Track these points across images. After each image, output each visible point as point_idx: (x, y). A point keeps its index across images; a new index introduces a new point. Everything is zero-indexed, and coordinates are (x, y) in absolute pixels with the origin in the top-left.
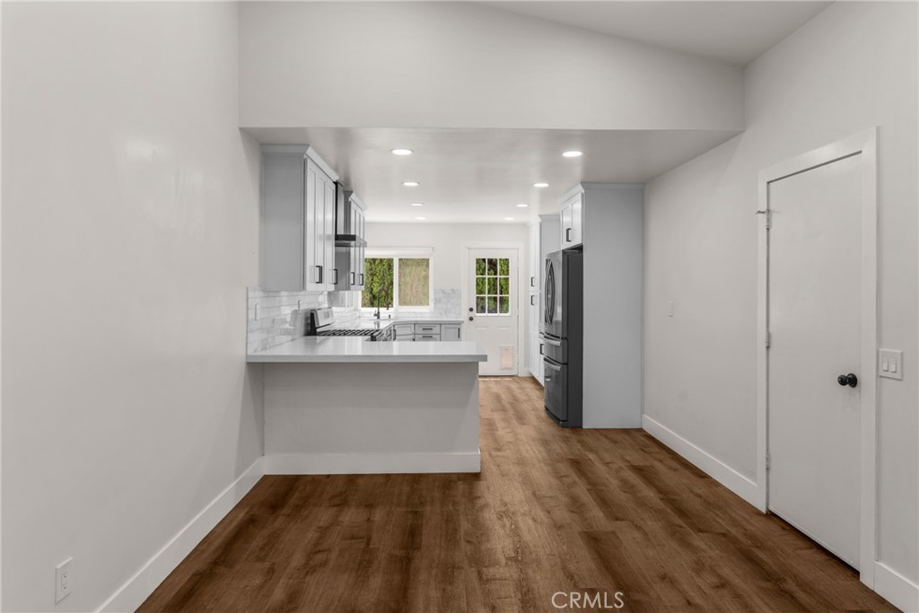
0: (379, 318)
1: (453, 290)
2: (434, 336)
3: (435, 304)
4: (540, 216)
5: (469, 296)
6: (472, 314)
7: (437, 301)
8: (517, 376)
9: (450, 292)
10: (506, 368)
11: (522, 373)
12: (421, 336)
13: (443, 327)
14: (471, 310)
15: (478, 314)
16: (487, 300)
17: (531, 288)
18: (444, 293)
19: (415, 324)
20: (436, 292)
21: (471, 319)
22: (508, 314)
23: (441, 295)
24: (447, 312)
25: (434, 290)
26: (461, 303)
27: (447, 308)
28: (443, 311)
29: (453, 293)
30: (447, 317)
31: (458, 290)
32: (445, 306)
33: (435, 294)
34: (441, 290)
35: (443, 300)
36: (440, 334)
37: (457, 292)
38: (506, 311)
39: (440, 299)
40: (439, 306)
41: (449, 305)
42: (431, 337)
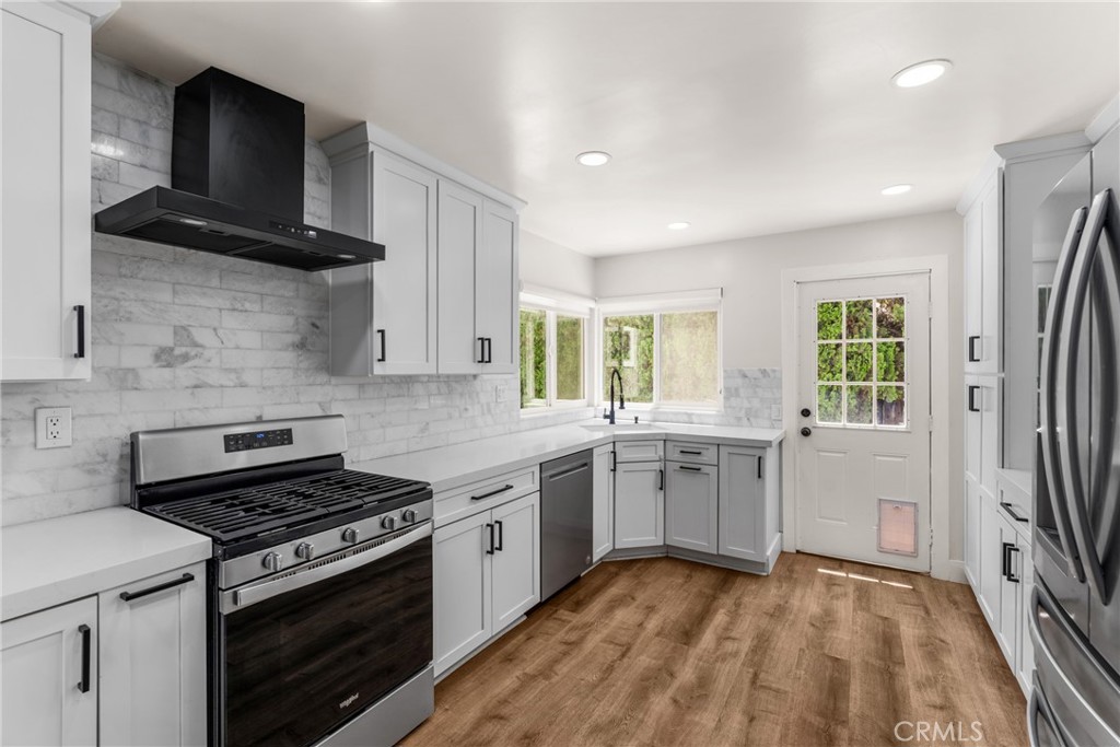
0: (612, 422)
1: (764, 372)
2: (705, 469)
3: (727, 399)
4: (1000, 148)
5: (799, 385)
6: (806, 422)
7: (730, 393)
8: (927, 576)
9: (761, 376)
10: (897, 553)
11: (943, 570)
12: (678, 466)
14: (806, 412)
15: (822, 424)
16: (845, 392)
17: (970, 367)
18: (745, 376)
19: (668, 440)
20: (728, 375)
21: (806, 433)
22: (902, 426)
23: (739, 381)
24: (750, 416)
25: (725, 371)
26: (781, 398)
27: (750, 409)
28: (742, 414)
29: (764, 376)
30: (751, 426)
31: (774, 371)
32: (746, 404)
33: (725, 378)
34: (740, 371)
35: (742, 392)
36: (718, 466)
37: (772, 375)
38: (898, 420)
39: (737, 390)
40: (734, 402)
41: (756, 403)
42: (699, 469)
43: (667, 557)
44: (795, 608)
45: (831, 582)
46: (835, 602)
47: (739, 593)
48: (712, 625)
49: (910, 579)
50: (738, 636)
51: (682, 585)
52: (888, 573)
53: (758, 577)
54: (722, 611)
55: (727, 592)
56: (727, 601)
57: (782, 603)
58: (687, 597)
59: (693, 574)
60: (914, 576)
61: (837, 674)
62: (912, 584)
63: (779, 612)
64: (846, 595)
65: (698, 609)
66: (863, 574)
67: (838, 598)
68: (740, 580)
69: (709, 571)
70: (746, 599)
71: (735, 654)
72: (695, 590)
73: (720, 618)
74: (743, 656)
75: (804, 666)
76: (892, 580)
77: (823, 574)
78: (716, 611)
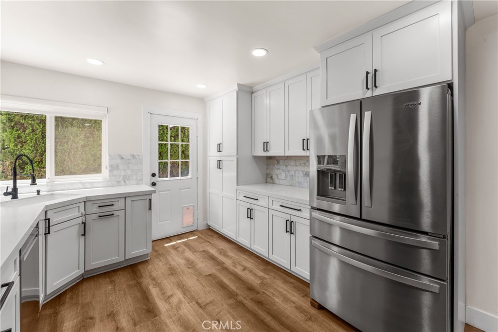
0: (15, 197)
1: (133, 156)
2: (116, 213)
3: (111, 171)
5: (151, 162)
6: (154, 179)
7: (113, 168)
8: (197, 231)
9: (131, 158)
10: (188, 226)
11: (201, 227)
12: (96, 216)
13: (128, 200)
14: (154, 175)
15: (160, 179)
16: (169, 165)
18: (122, 158)
19: (86, 201)
20: (111, 157)
21: (154, 184)
22: (189, 177)
23: (119, 161)
24: (126, 180)
25: (109, 155)
26: (142, 169)
27: (126, 175)
28: (121, 179)
29: (134, 158)
30: (126, 185)
31: (139, 155)
32: (123, 173)
33: (109, 159)
34: (119, 155)
35: (121, 167)
36: (125, 209)
37: (137, 157)
38: (187, 175)
39: (117, 166)
40: (115, 172)
41: (129, 172)
42: (113, 215)
43: (83, 279)
44: (176, 265)
45: (175, 248)
46: (185, 254)
47: (148, 273)
48: (155, 297)
49: (194, 234)
50: (171, 293)
51: (114, 289)
52: (187, 235)
53: (146, 261)
54: (151, 287)
55: (141, 277)
56: (146, 281)
57: (169, 266)
58: (125, 293)
59: (113, 279)
60: (193, 232)
61: (216, 280)
62: (196, 236)
63: (172, 271)
64: (184, 250)
65: (139, 294)
66: (180, 239)
67: (184, 253)
68: (140, 267)
69: (120, 272)
70: (154, 274)
71: (180, 302)
72: (124, 286)
73: (154, 291)
74: (184, 300)
75: (206, 285)
76: (190, 237)
77: (169, 246)
78: (148, 289)
